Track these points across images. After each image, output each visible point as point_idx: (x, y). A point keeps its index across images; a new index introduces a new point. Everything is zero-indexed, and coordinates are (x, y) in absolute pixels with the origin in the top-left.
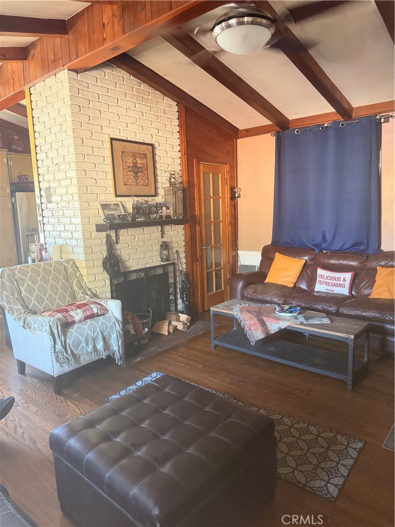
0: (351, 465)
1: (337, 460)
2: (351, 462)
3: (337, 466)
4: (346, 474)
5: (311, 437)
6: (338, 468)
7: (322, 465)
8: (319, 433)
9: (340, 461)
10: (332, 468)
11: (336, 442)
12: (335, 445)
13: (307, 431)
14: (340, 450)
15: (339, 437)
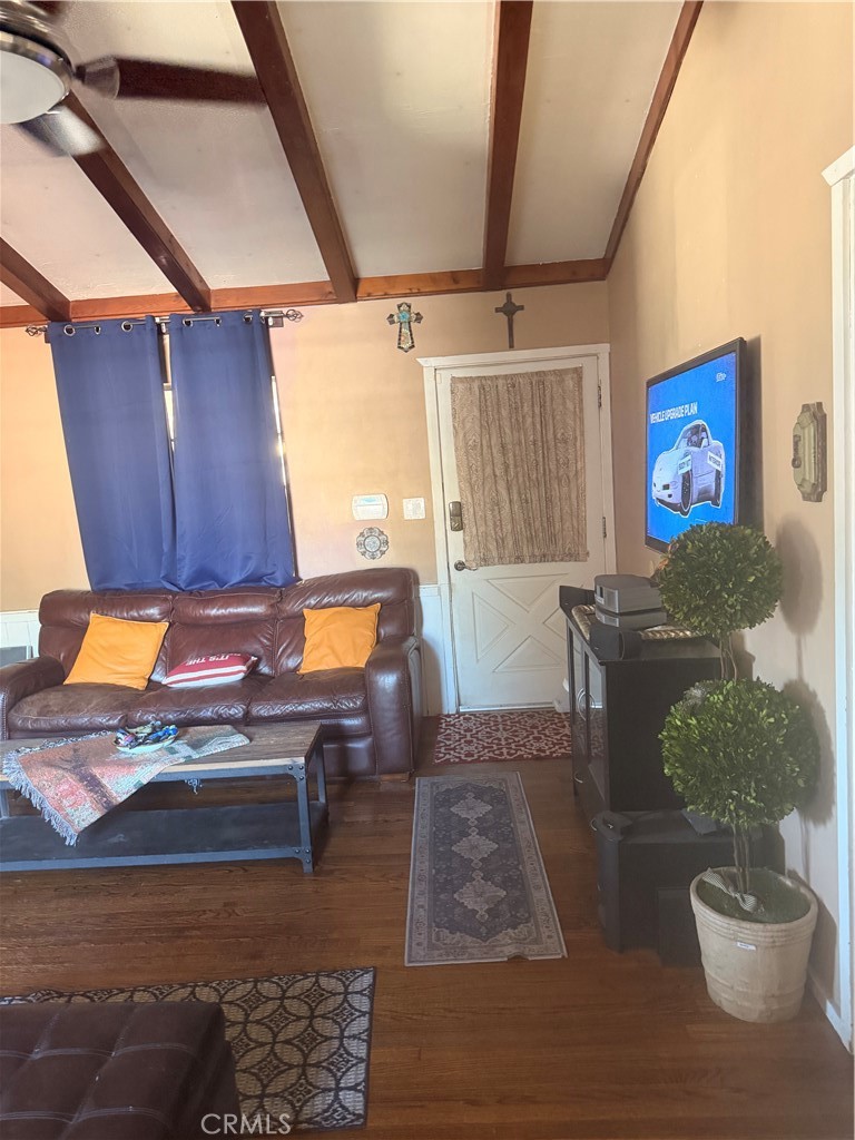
0: (366, 1030)
1: (337, 1032)
2: (364, 1022)
3: (342, 1045)
4: (363, 1054)
5: (271, 1006)
6: (345, 1050)
7: (313, 1059)
8: (284, 991)
9: (344, 1030)
10: (335, 1053)
11: (323, 995)
12: (321, 1002)
13: (258, 999)
14: (335, 1010)
15: (324, 981)
